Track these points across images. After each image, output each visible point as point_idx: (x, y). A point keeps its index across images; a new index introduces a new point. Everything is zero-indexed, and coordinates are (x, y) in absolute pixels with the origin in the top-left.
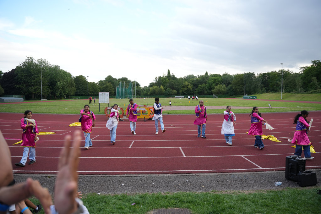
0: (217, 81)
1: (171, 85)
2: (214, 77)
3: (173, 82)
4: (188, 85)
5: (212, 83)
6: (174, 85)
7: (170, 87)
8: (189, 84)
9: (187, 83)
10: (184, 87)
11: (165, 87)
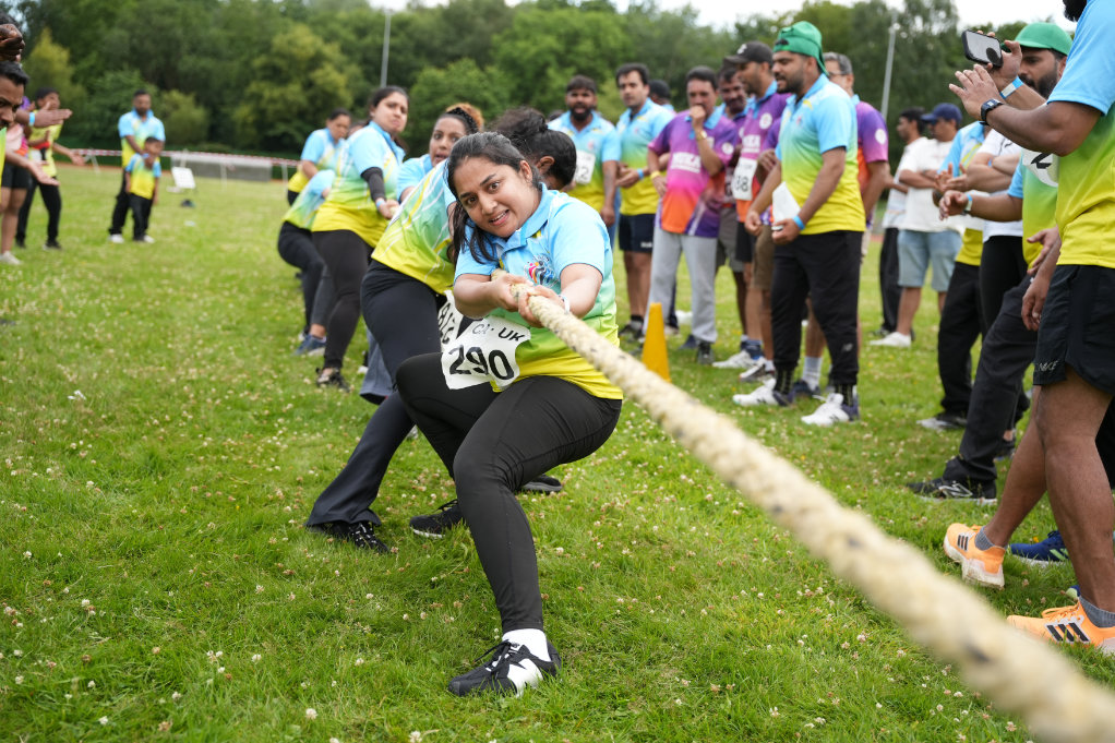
0: (586, 46)
1: (148, 46)
2: (563, 13)
3: (168, 20)
4: (316, 61)
5: (547, 65)
6: (185, 47)
7: (136, 58)
8: (332, 50)
9: (304, 39)
10: (275, 75)
11: (94, 55)
